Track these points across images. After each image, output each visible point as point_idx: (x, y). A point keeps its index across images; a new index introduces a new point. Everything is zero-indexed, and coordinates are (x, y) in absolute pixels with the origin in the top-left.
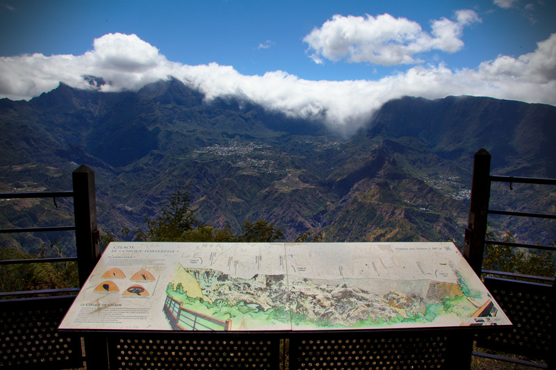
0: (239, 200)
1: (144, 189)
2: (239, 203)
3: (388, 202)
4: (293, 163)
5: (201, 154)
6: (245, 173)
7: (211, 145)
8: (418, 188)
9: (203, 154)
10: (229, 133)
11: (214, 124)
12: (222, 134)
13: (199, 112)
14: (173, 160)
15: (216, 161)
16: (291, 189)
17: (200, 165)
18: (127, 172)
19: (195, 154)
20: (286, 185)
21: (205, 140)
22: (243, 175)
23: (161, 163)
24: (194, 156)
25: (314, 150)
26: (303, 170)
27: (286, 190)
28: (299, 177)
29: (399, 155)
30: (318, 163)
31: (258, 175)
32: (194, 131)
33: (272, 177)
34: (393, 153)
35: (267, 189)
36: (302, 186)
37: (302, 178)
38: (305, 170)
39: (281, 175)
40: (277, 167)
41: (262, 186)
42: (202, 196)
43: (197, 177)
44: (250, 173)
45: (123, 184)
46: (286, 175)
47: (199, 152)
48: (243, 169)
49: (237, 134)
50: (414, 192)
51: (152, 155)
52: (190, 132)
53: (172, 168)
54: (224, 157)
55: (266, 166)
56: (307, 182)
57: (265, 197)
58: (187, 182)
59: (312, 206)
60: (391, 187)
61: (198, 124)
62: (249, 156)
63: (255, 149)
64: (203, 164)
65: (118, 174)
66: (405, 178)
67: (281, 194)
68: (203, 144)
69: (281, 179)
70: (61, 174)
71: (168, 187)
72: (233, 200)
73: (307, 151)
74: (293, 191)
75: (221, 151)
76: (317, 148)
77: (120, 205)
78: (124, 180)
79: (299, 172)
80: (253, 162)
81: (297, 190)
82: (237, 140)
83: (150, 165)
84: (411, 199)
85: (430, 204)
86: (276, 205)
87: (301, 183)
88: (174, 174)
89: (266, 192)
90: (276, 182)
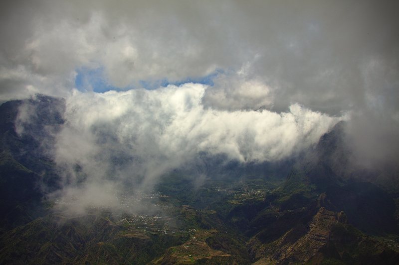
4: (198, 221)
5: (66, 207)
6: (129, 235)
9: (69, 206)
16: (196, 258)
17: (63, 223)
20: (187, 252)
22: (126, 238)
24: (55, 210)
25: (229, 201)
26: (212, 231)
27: (189, 259)
28: (207, 241)
30: (235, 220)
31: (147, 237)
33: (169, 241)
35: (161, 259)
36: (212, 254)
37: (211, 242)
38: (215, 231)
39: (181, 237)
41: (153, 255)
44: (136, 235)
46: (188, 238)
48: (126, 229)
55: (160, 225)
56: (218, 248)
60: (341, 253)
64: (68, 221)
69: (181, 244)
73: (219, 204)
74: (199, 261)
76: (233, 199)
79: (207, 233)
80: (141, 220)
81: (204, 261)
87: (210, 249)
88: (25, 235)
89: (159, 262)
90: (174, 248)
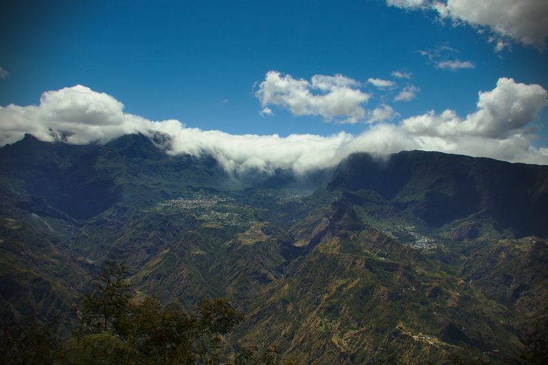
0: (202, 253)
1: (106, 242)
2: (203, 255)
3: (349, 252)
4: (256, 216)
5: (166, 207)
6: (209, 226)
7: (176, 198)
8: (377, 238)
9: (168, 206)
10: (194, 186)
11: (179, 178)
12: (187, 187)
13: (165, 166)
14: (137, 212)
15: (180, 214)
16: (254, 241)
17: (164, 218)
18: (89, 225)
19: (159, 207)
20: (249, 237)
21: (170, 193)
22: (207, 228)
23: (125, 216)
24: (159, 209)
25: (277, 203)
26: (266, 223)
27: (250, 242)
28: (262, 229)
29: (358, 206)
30: (281, 215)
31: (221, 227)
32: (159, 184)
33: (236, 229)
34: (353, 205)
35: (231, 242)
36: (265, 238)
37: (265, 230)
38: (267, 222)
39: (244, 227)
40: (240, 219)
41: (225, 239)
42: (166, 249)
43: (162, 230)
44: (213, 226)
45: (86, 237)
46: (249, 228)
47: (163, 204)
48: (207, 221)
49: (201, 188)
50: (373, 242)
51: (116, 207)
52: (155, 185)
53: (136, 221)
54: (188, 210)
55: (230, 219)
56: (269, 234)
57: (229, 249)
58: (151, 235)
59: (275, 258)
60: (351, 237)
61: (163, 177)
62: (213, 209)
63: (219, 202)
64: (167, 217)
65: (80, 226)
66: (364, 229)
67: (245, 246)
68: (168, 197)
69: (244, 231)
70: (20, 226)
71: (131, 240)
72: (197, 253)
73: (270, 204)
74: (257, 243)
75: (185, 204)
76: (280, 201)
77: (81, 258)
78: (86, 232)
79: (262, 224)
80: (217, 215)
81: (260, 243)
82: (202, 193)
83: (114, 218)
84: (370, 250)
85: (389, 254)
86: (240, 257)
87: (264, 235)
88: (138, 226)
89: (230, 244)
90: (240, 234)
